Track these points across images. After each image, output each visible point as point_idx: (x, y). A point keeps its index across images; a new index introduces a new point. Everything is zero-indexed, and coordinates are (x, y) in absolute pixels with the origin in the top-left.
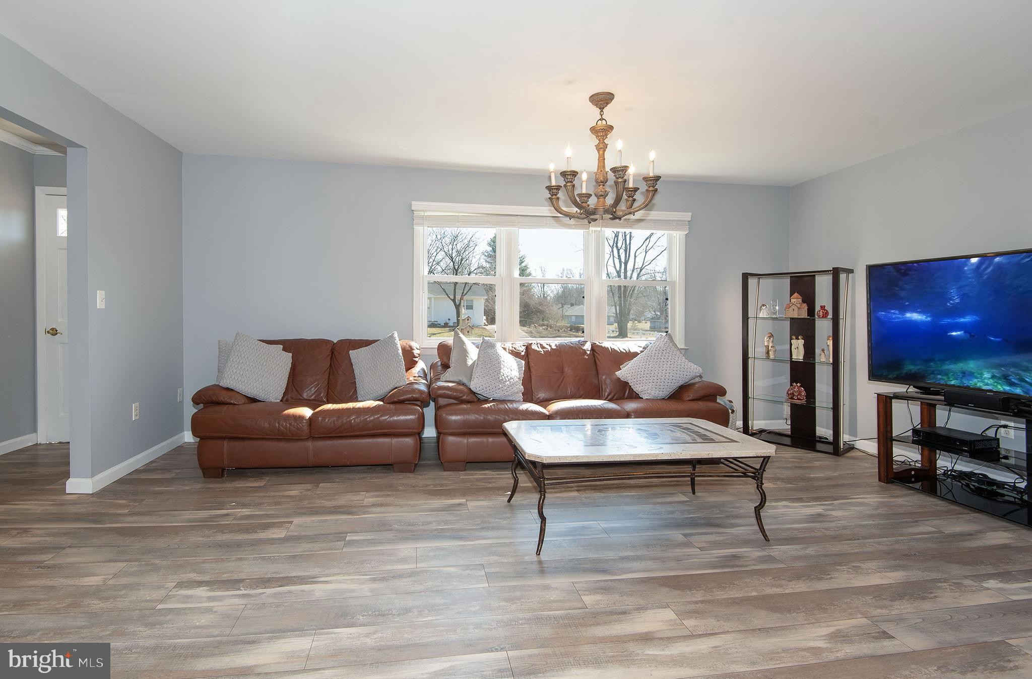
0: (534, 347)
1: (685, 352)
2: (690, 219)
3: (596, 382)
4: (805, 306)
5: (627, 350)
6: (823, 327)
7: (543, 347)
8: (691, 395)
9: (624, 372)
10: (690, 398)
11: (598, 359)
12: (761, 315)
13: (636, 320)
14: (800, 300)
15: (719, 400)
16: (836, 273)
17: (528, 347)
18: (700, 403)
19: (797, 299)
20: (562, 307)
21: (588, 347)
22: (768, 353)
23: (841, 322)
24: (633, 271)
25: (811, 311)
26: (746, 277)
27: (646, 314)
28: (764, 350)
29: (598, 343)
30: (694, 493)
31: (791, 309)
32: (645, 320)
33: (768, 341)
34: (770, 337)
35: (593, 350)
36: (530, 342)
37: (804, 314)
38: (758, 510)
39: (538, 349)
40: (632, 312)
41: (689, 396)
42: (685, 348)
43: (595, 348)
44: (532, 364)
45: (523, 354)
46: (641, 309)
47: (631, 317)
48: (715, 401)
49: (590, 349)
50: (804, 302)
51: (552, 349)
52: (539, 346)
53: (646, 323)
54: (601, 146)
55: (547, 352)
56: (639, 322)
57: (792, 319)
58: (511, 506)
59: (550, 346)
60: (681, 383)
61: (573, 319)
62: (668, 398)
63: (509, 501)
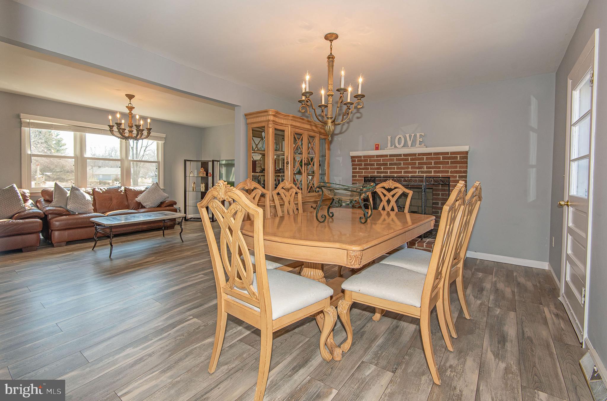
0: (97, 190)
1: (164, 190)
2: (165, 137)
3: (127, 204)
4: (205, 173)
5: (140, 189)
6: (210, 179)
7: (101, 190)
8: (165, 205)
9: (139, 199)
10: (164, 206)
11: (127, 194)
12: (190, 176)
13: (143, 177)
14: (204, 170)
15: (174, 206)
16: (213, 161)
17: (94, 190)
18: (168, 207)
19: (202, 170)
20: (92, 168)
21: (123, 188)
22: (193, 189)
23: (215, 178)
24: (141, 148)
25: (207, 174)
26: (185, 161)
27: (149, 173)
28: (192, 189)
29: (127, 187)
30: (164, 236)
31: (200, 173)
32: (149, 177)
33: (193, 185)
34: (194, 183)
35: (125, 190)
36: (95, 188)
37: (205, 175)
38: (180, 233)
39: (99, 191)
40: (141, 172)
41: (164, 205)
42: (163, 188)
43: (126, 190)
44: (96, 198)
45: (91, 193)
46: (146, 171)
47: (141, 175)
48: (173, 206)
49: (124, 190)
50: (205, 171)
51: (106, 190)
52: (99, 189)
53: (149, 179)
54: (130, 113)
55: (103, 192)
56: (146, 178)
57: (201, 177)
58: (94, 251)
59: (105, 189)
60: (161, 201)
61: (101, 177)
62: (157, 207)
63: (93, 249)
